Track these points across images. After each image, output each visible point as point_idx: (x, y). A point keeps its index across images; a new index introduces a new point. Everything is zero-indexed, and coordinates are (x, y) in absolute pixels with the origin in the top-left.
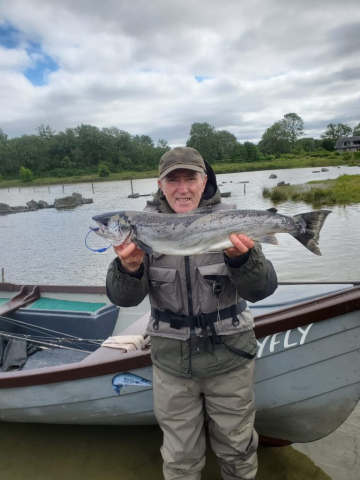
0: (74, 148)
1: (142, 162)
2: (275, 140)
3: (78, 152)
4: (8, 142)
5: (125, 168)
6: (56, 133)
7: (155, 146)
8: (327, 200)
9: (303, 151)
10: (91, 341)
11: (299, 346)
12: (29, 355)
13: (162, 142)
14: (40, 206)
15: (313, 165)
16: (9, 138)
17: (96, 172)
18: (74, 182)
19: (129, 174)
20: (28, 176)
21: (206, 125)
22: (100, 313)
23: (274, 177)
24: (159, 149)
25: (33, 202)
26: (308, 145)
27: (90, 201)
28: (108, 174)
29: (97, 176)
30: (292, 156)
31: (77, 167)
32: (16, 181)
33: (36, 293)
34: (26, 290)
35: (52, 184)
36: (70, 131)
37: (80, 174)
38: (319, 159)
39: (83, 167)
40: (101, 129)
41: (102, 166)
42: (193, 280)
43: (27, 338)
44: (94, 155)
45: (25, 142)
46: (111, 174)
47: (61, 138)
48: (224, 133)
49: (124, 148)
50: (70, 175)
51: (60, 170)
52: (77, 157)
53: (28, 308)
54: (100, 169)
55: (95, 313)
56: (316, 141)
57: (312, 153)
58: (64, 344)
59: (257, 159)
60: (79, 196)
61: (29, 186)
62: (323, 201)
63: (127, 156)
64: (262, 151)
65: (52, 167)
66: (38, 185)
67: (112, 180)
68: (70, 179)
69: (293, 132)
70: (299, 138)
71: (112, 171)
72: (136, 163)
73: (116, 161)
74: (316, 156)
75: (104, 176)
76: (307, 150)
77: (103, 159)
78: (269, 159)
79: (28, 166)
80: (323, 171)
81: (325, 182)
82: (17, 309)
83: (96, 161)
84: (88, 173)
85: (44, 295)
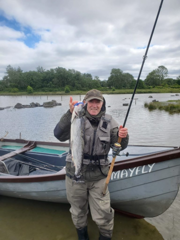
0: (54, 78)
1: (86, 86)
2: (153, 79)
3: (55, 80)
4: (23, 74)
5: (78, 89)
6: (45, 71)
7: (93, 79)
8: (176, 110)
9: (167, 85)
10: (58, 167)
11: (148, 173)
12: (30, 172)
13: (96, 77)
14: (36, 105)
15: (171, 92)
16: (23, 72)
17: (63, 90)
18: (52, 95)
19: (79, 92)
20: (30, 90)
21: (119, 70)
22: (63, 155)
23: (151, 97)
24: (95, 80)
25: (33, 103)
26: (170, 81)
27: (60, 104)
28: (69, 91)
29: (64, 92)
30: (161, 87)
31: (55, 87)
32: (25, 92)
33: (35, 145)
34: (30, 143)
35: (42, 95)
36: (52, 70)
37: (56, 91)
38: (175, 89)
39: (57, 88)
40: (67, 70)
41: (67, 87)
42: (96, 141)
43: (30, 164)
44: (63, 82)
45: (31, 75)
46: (71, 92)
47: (48, 73)
48: (128, 74)
49: (78, 79)
50: (51, 91)
51: (46, 88)
52: (55, 83)
53: (31, 151)
54: (65, 89)
55: (61, 155)
56: (174, 80)
57: (172, 86)
58: (46, 167)
59: (143, 88)
60: (55, 101)
61: (31, 95)
62: (174, 110)
63: (79, 83)
64: (146, 84)
65: (42, 87)
66: (35, 95)
67: (71, 95)
68: (51, 93)
69: (162, 75)
70: (165, 78)
71: (71, 90)
72: (83, 87)
73: (74, 85)
74: (173, 88)
75: (67, 93)
76: (169, 85)
77: (67, 84)
78: (149, 88)
79: (31, 85)
80: (176, 95)
81: (177, 101)
82: (26, 151)
83: (64, 85)
84: (59, 91)
85: (38, 146)
